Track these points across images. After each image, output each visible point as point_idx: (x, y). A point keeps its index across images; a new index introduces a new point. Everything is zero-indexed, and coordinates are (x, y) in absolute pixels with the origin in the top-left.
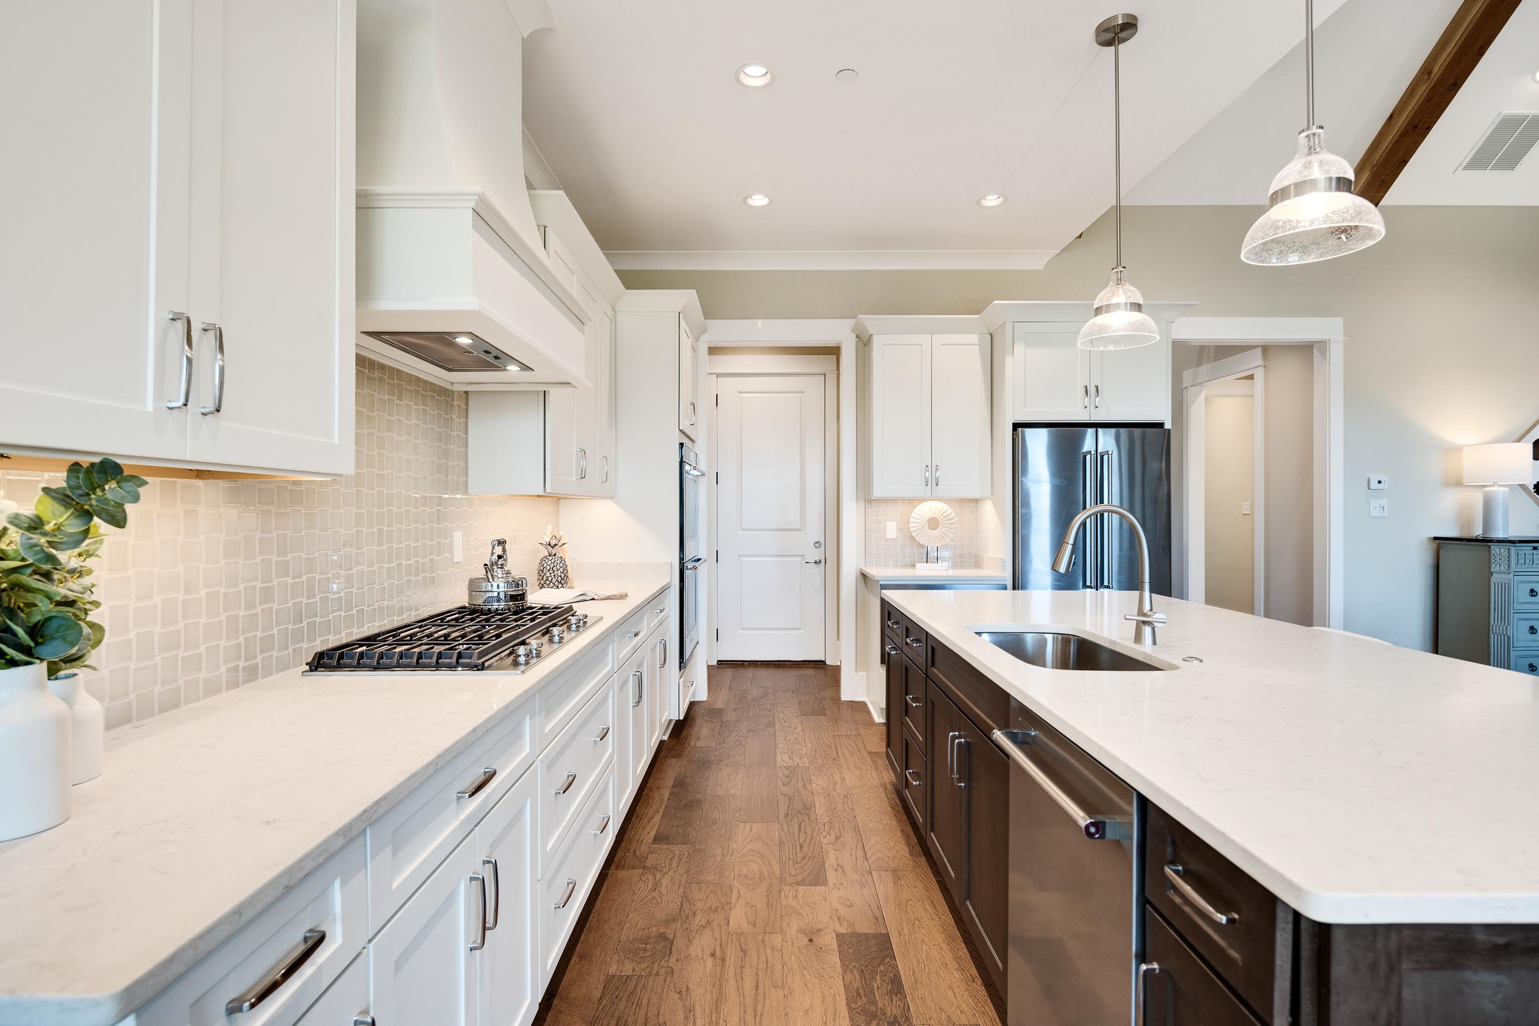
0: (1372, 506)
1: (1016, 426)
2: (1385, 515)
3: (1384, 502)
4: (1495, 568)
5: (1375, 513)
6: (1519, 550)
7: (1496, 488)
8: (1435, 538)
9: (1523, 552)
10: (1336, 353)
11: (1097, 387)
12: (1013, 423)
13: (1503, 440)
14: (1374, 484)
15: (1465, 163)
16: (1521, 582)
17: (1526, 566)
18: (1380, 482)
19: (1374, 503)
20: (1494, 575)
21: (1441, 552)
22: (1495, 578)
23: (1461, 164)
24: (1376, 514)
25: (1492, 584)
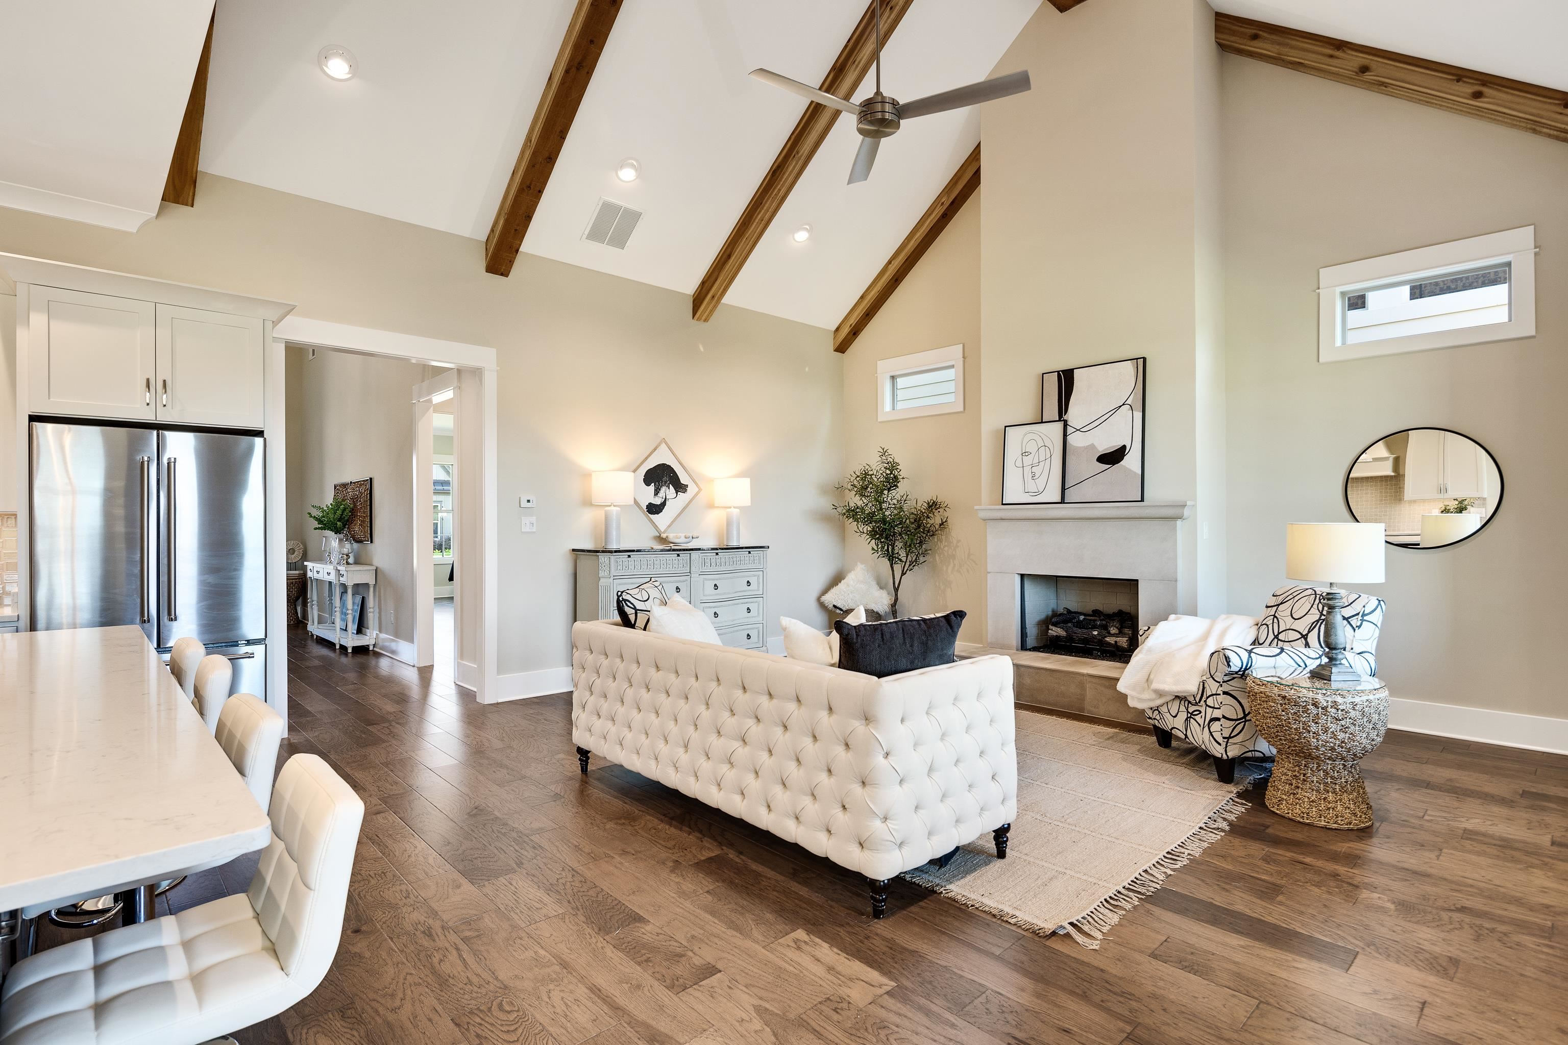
0: (523, 523)
1: (33, 418)
2: (534, 530)
3: (533, 519)
4: (601, 574)
5: (525, 529)
6: (617, 558)
7: (612, 508)
8: (574, 550)
9: (621, 560)
10: (490, 380)
11: (164, 381)
12: (29, 415)
13: (623, 469)
14: (524, 504)
15: (587, 232)
16: (620, 584)
17: (623, 571)
18: (529, 501)
19: (526, 520)
20: (602, 580)
21: (578, 561)
22: (602, 582)
23: (583, 233)
24: (528, 530)
25: (600, 587)
